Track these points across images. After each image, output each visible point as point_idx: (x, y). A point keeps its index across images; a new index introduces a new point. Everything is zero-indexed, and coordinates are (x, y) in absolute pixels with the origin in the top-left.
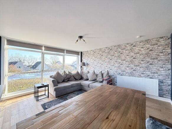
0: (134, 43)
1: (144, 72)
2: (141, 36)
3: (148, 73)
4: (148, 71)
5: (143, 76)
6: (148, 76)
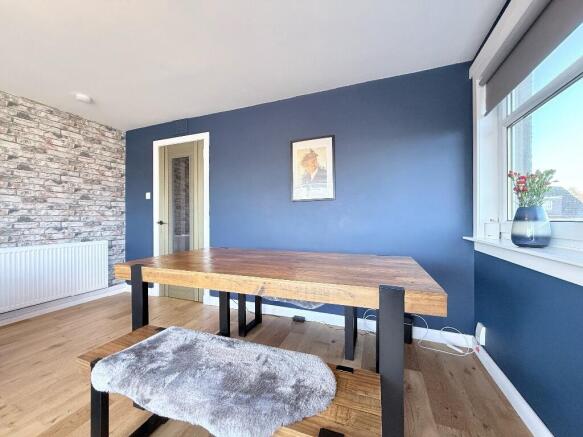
0: (20, 101)
1: (64, 224)
2: (92, 101)
3: (78, 225)
4: (77, 219)
5: (61, 236)
6: (77, 234)
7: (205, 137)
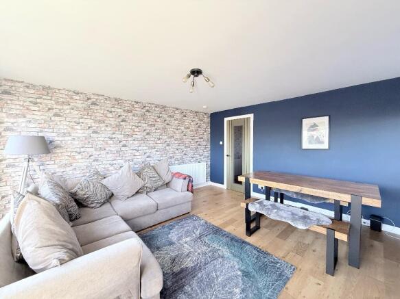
7: (251, 116)
